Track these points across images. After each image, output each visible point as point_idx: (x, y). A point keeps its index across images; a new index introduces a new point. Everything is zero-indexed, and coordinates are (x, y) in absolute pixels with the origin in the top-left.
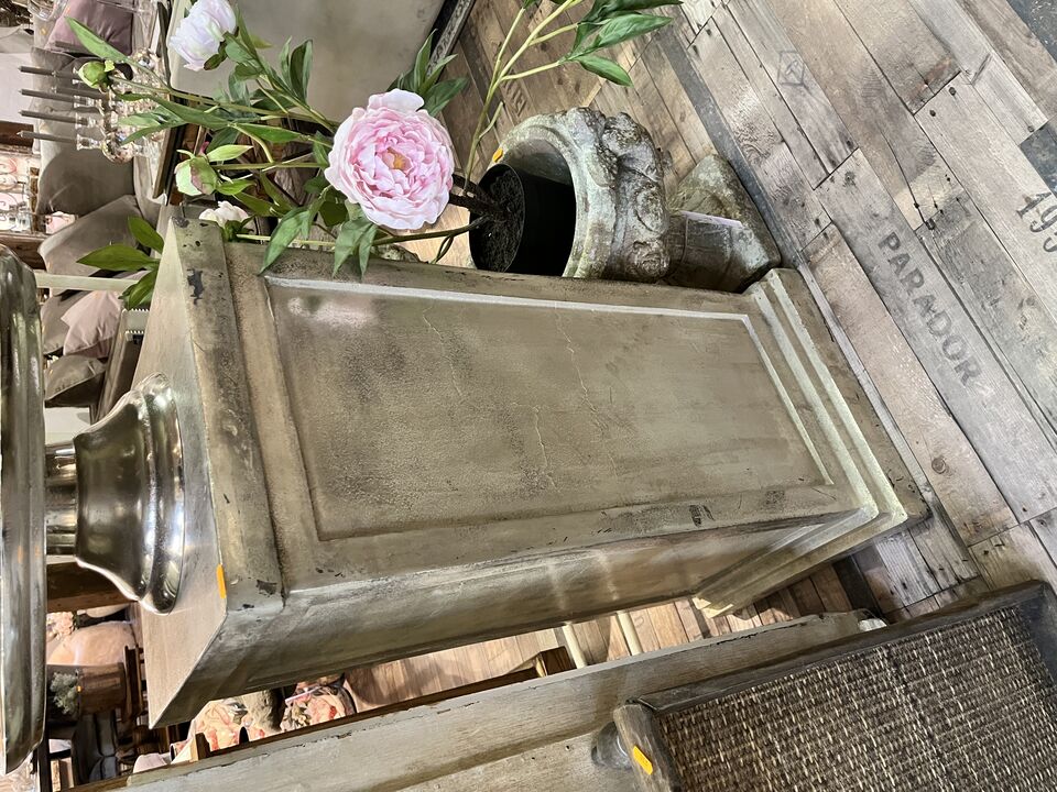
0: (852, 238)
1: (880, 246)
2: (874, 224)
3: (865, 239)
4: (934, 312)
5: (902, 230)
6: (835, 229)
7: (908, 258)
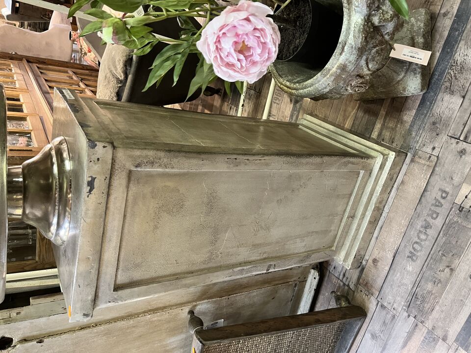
0: (435, 172)
1: (440, 189)
2: (447, 180)
3: (439, 180)
4: (426, 231)
5: (452, 196)
6: (436, 161)
7: (441, 207)
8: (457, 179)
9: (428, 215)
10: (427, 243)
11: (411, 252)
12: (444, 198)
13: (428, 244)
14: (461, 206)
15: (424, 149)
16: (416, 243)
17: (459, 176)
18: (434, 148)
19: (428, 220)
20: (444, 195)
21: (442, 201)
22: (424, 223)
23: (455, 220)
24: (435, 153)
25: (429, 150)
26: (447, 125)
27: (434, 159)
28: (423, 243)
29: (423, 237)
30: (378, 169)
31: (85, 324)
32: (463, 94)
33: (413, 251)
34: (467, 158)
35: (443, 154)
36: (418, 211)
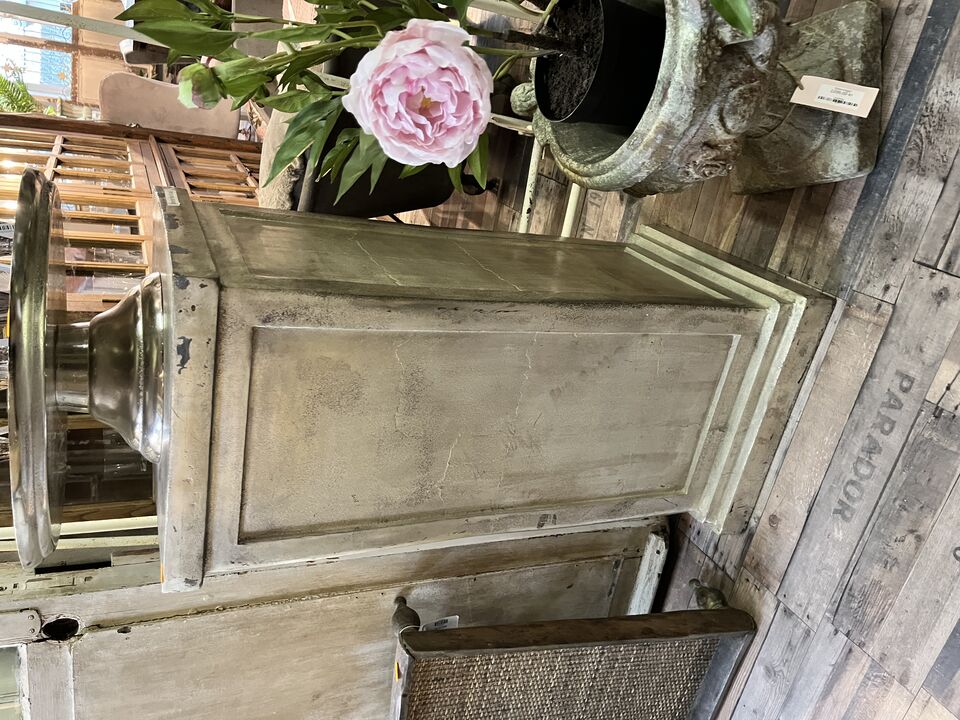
0: (890, 337)
1: (898, 373)
2: (913, 353)
3: (896, 353)
4: (870, 458)
5: (920, 386)
6: (890, 313)
7: (900, 408)
8: (930, 352)
9: (874, 426)
10: (872, 483)
11: (841, 502)
12: (905, 390)
13: (873, 486)
14: (937, 408)
15: (869, 290)
16: (852, 483)
17: (935, 344)
18: (887, 288)
19: (874, 435)
20: (905, 384)
21: (901, 396)
22: (867, 442)
23: (926, 435)
24: (890, 297)
25: (877, 292)
26: (912, 239)
27: (887, 309)
28: (864, 483)
29: (864, 470)
30: (770, 333)
31: (204, 604)
32: (944, 175)
33: (845, 500)
34: (949, 307)
35: (905, 299)
36: (855, 417)
